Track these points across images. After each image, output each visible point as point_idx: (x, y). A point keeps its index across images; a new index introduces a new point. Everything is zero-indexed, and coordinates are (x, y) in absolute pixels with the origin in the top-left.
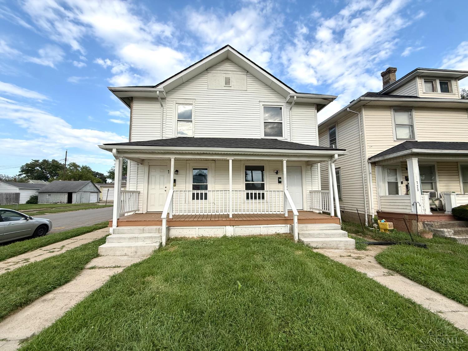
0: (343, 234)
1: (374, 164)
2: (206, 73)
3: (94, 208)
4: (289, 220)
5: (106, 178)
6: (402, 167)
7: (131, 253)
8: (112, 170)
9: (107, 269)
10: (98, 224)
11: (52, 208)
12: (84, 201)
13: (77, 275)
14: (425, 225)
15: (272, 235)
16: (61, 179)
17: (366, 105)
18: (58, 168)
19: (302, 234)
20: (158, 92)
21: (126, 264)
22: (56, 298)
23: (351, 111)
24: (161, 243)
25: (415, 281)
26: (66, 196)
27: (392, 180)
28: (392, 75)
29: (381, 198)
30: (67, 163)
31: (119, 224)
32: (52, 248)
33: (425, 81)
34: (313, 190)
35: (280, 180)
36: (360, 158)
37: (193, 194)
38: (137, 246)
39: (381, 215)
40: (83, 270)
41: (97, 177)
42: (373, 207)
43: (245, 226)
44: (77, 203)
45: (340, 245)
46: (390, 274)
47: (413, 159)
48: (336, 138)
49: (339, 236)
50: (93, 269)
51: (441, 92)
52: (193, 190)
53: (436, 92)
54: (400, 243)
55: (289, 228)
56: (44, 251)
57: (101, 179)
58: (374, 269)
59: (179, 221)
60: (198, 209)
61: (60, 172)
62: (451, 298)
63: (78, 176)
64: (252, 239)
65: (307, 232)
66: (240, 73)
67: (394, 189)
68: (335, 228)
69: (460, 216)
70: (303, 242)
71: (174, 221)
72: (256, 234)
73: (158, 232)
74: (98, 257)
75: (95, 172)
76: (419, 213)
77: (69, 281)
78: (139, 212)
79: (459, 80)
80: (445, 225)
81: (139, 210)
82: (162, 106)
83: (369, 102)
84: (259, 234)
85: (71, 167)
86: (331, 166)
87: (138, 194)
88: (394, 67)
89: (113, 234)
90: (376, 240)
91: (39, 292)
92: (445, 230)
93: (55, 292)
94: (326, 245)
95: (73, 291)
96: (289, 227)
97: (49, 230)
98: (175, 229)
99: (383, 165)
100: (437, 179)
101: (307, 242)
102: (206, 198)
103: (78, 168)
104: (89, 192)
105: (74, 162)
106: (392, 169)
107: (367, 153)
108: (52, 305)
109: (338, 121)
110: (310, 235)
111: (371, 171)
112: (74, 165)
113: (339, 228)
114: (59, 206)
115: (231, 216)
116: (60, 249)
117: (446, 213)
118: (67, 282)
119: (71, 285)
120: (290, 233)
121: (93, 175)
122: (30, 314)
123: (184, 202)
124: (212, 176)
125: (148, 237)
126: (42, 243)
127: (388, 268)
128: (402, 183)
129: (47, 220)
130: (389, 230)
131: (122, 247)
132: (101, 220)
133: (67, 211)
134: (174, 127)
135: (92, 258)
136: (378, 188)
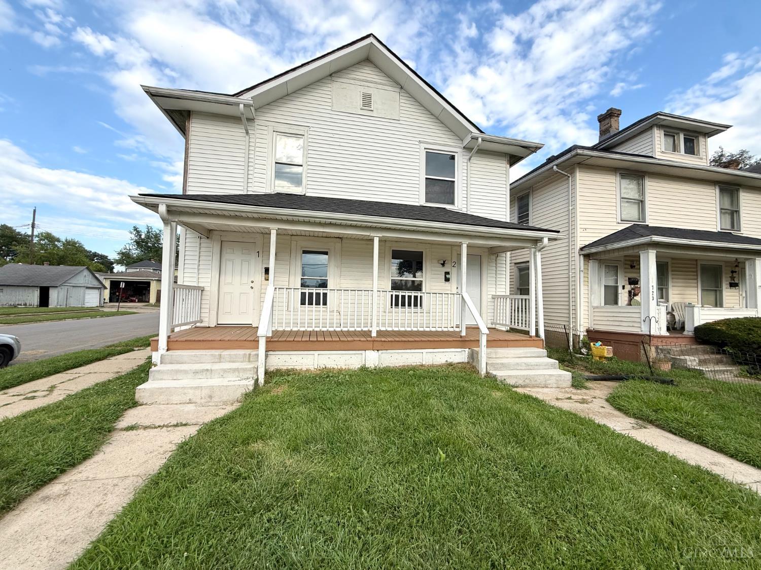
0: (552, 365)
1: (587, 257)
2: (330, 82)
3: (95, 317)
4: (469, 342)
5: (112, 263)
6: (626, 264)
7: (202, 398)
8: (124, 249)
9: (162, 430)
10: (113, 345)
11: (8, 315)
12: (73, 303)
13: (102, 443)
14: (659, 351)
15: (441, 366)
16: (21, 262)
17: (582, 163)
18: (13, 241)
19: (491, 363)
20: (242, 106)
21: (196, 420)
22: (72, 492)
23: (559, 171)
24: (257, 380)
25: (682, 437)
26: (37, 293)
27: (611, 283)
28: (614, 120)
29: (595, 310)
30: (36, 233)
31: (172, 345)
32: (28, 391)
33: (665, 134)
34: (498, 294)
35: (447, 276)
36: (567, 247)
37: (303, 294)
38: (213, 386)
39: (593, 335)
40: (112, 433)
41: (94, 260)
42: (582, 323)
43: (397, 351)
44: (59, 307)
45: (549, 382)
46: (641, 427)
47: (650, 251)
48: (528, 214)
49: (547, 367)
50: (133, 430)
51: (685, 153)
52: (301, 287)
53: (678, 152)
54: (633, 378)
55: (467, 354)
56: (14, 396)
57: (103, 265)
58: (614, 419)
59: (285, 341)
60: (311, 321)
61: (18, 248)
62: (744, 461)
63: (56, 256)
64: (411, 372)
65: (499, 361)
66: (390, 88)
67: (612, 297)
68: (538, 355)
69: (705, 338)
70: (495, 376)
71: (275, 341)
72: (415, 364)
73: (247, 360)
74: (136, 406)
75: (91, 252)
76: (652, 334)
77: (89, 455)
78: (202, 325)
79: (708, 137)
80: (686, 351)
81: (201, 322)
82: (247, 133)
83: (588, 159)
84: (419, 363)
85: (41, 240)
86: (535, 256)
87: (200, 291)
88: (618, 108)
89: (161, 364)
90: (593, 373)
91: (31, 482)
92: (687, 357)
93: (65, 478)
94: (529, 382)
95: (104, 476)
96: (467, 352)
97: (14, 356)
98: (276, 356)
99: (600, 260)
100: (670, 284)
101: (501, 376)
102: (325, 303)
103: (56, 243)
104: (84, 288)
105: (49, 231)
106: (612, 266)
107: (579, 239)
108: (66, 507)
109: (534, 186)
110: (504, 366)
111: (582, 268)
112: (49, 237)
113: (544, 355)
114: (23, 311)
115: (374, 334)
116: (47, 393)
117: (685, 333)
118: (86, 458)
119: (96, 465)
120: (468, 363)
121: (87, 257)
122: (22, 530)
123: (285, 308)
124: (335, 266)
125: (230, 369)
126: (7, 381)
127: (635, 416)
128: (624, 288)
129: (9, 338)
130: (605, 358)
131: (183, 388)
132: (116, 339)
133: (40, 321)
134: (269, 173)
135: (126, 410)
136: (591, 294)
